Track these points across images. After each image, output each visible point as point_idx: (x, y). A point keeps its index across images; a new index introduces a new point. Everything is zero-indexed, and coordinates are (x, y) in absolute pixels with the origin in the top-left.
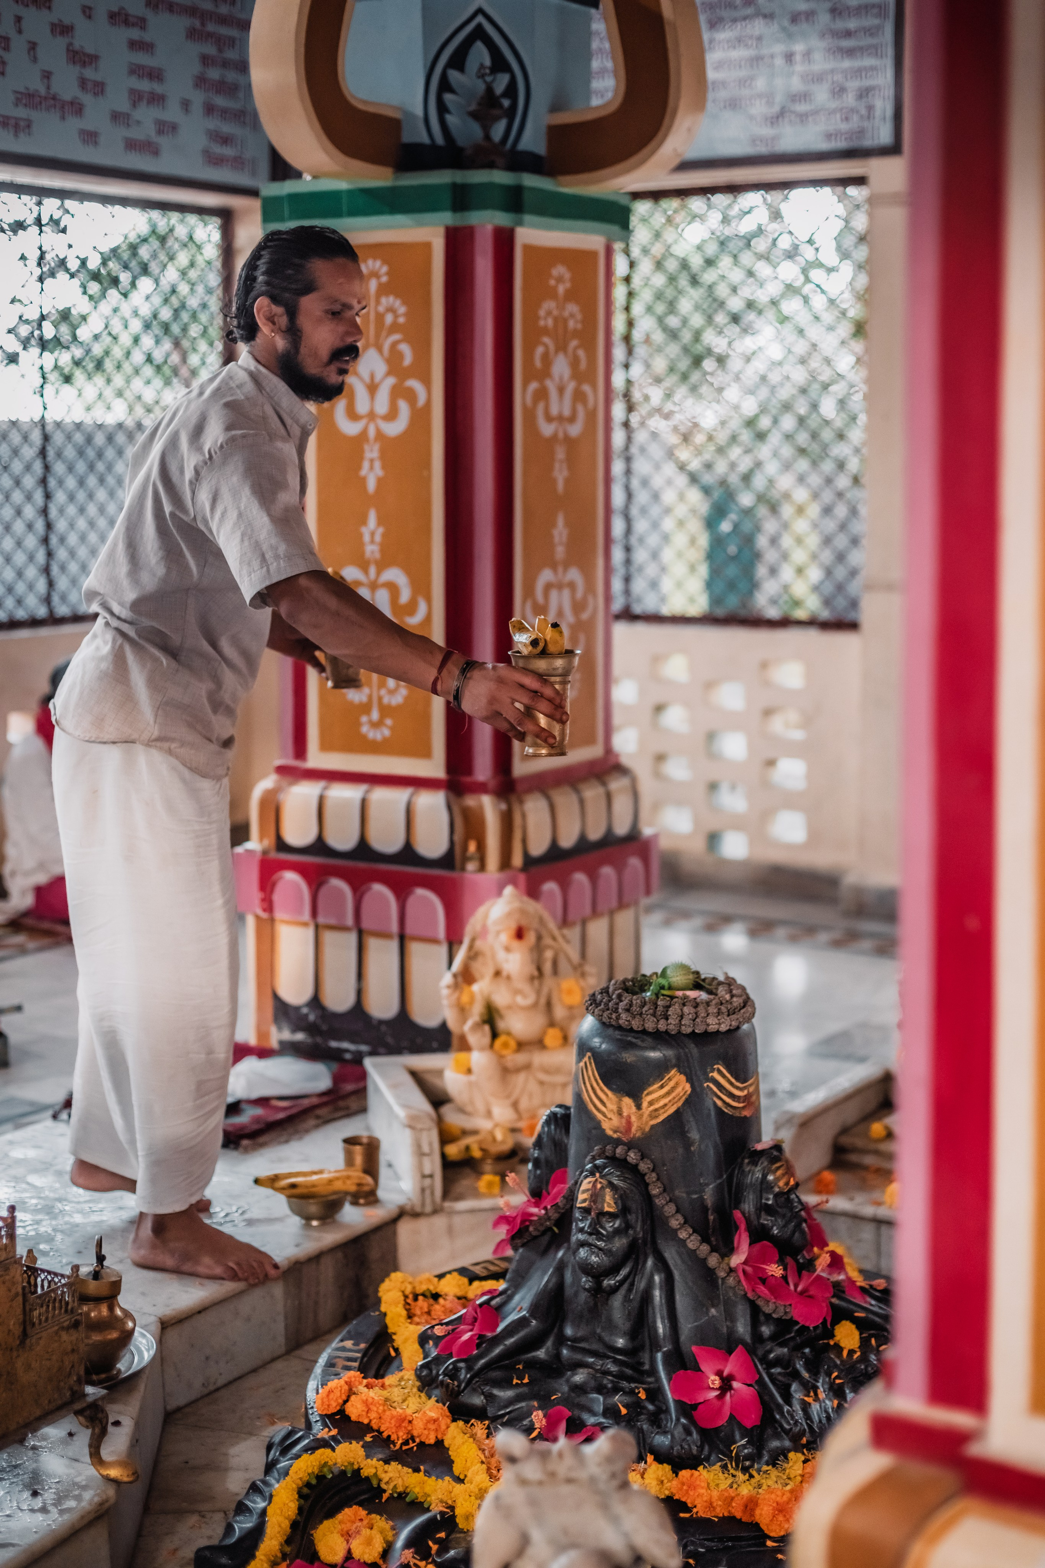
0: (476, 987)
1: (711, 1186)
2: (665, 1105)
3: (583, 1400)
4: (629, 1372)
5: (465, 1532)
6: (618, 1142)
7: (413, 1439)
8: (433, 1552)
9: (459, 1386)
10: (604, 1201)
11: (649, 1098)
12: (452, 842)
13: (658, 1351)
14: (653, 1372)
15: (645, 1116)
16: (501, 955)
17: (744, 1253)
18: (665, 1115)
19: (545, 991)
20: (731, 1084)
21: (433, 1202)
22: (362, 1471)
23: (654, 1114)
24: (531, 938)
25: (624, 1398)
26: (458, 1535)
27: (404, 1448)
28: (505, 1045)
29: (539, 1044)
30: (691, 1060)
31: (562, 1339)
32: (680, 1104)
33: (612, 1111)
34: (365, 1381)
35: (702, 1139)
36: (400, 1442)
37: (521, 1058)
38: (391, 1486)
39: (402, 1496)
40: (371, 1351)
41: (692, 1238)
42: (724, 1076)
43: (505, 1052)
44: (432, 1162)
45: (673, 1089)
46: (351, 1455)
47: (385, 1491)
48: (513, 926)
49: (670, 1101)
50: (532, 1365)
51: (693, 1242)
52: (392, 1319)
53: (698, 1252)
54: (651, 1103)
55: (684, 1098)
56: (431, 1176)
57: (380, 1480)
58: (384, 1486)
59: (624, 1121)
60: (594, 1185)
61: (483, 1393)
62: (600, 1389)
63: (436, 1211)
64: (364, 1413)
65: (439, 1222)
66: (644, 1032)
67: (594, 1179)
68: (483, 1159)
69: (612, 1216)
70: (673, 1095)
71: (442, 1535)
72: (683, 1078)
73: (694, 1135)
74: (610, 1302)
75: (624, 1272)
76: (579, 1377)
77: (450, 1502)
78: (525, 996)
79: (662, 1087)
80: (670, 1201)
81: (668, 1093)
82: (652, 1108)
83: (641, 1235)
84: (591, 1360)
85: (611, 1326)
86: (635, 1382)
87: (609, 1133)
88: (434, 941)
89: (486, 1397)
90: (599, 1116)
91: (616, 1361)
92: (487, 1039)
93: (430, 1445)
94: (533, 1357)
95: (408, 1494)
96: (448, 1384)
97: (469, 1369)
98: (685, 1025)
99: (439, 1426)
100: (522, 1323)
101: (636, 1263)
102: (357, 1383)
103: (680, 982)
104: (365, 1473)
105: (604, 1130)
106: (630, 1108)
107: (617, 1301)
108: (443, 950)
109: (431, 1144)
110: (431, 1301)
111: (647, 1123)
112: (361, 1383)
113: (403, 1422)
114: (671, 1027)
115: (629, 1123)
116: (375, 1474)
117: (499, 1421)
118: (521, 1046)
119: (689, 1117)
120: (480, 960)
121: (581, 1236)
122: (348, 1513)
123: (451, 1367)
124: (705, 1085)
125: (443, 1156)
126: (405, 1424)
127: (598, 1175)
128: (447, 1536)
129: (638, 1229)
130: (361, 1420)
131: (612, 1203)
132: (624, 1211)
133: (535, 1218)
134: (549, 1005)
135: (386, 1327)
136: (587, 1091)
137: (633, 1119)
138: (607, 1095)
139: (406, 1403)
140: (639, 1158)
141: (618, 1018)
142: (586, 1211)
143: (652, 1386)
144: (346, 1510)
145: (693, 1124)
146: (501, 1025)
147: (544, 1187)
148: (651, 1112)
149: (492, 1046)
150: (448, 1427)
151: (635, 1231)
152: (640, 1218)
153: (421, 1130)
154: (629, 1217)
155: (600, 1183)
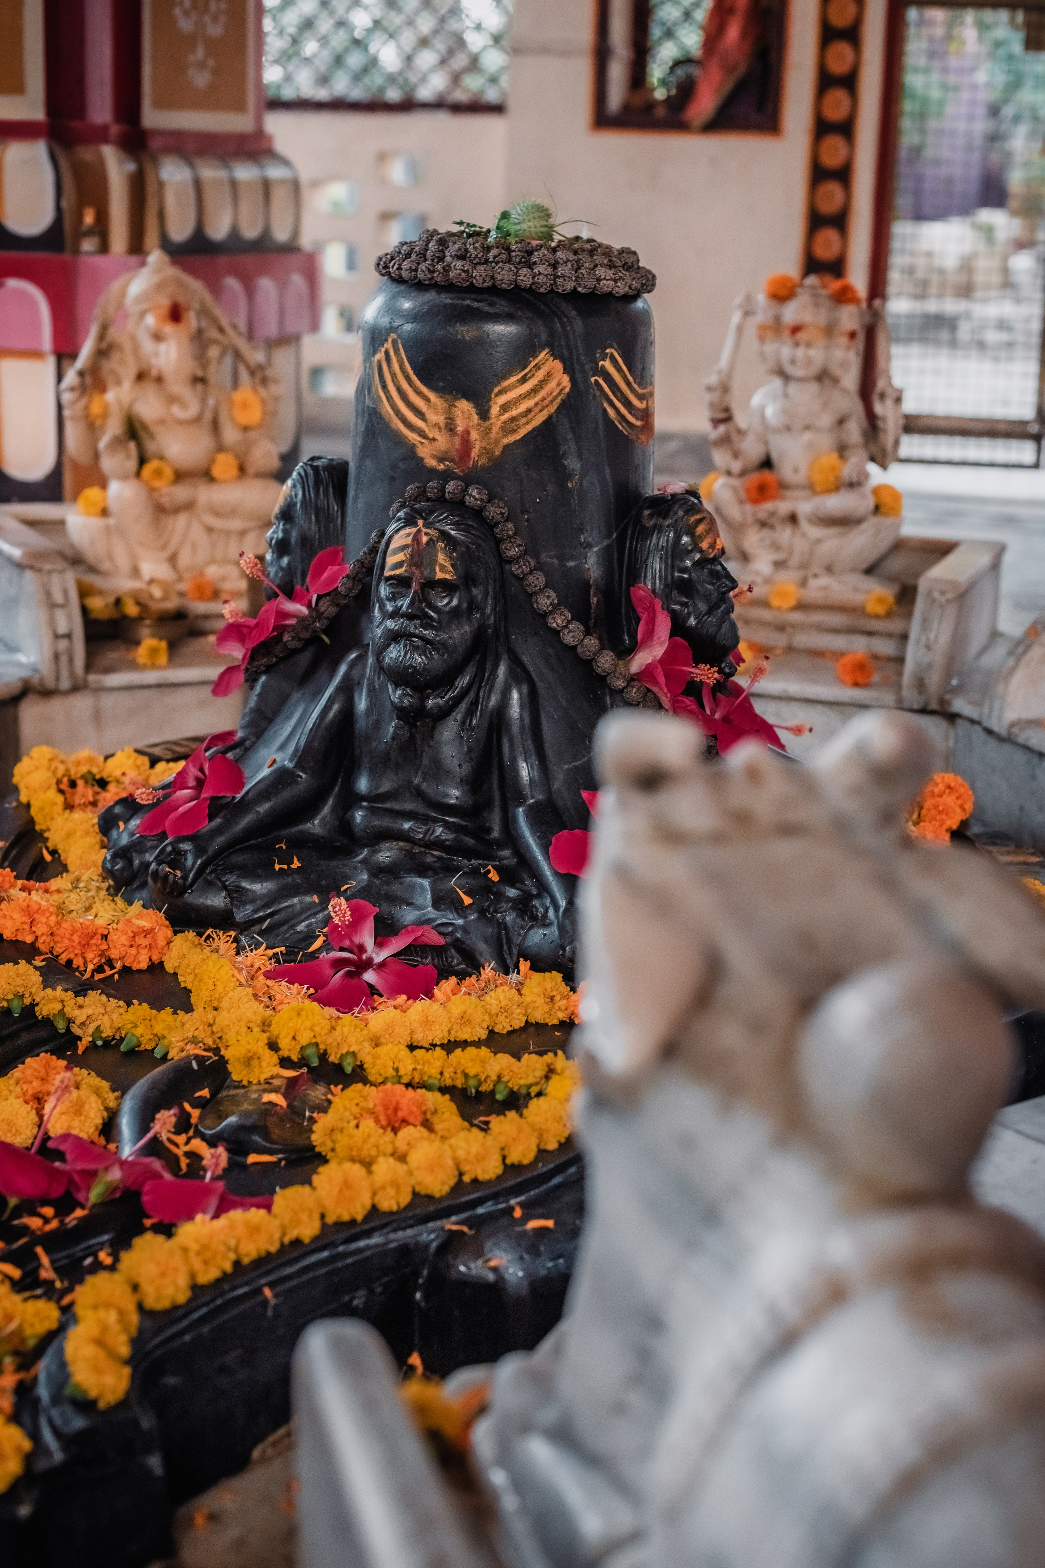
0: (110, 396)
1: (595, 549)
2: (529, 411)
3: (396, 888)
4: (470, 841)
5: (244, 1087)
6: (446, 476)
7: (110, 963)
8: (194, 1120)
9: (185, 877)
10: (434, 562)
11: (502, 399)
12: (59, 209)
13: (520, 805)
14: (511, 838)
15: (495, 429)
16: (147, 345)
17: (661, 644)
18: (529, 428)
19: (211, 402)
20: (628, 384)
21: (72, 674)
22: (37, 1008)
23: (509, 427)
24: (192, 320)
25: (463, 881)
26: (233, 1092)
27: (98, 977)
28: (158, 473)
29: (206, 475)
30: (571, 336)
31: (351, 799)
32: (553, 409)
33: (436, 425)
34: (20, 882)
35: (584, 473)
36: (91, 967)
37: (181, 493)
38: (91, 1029)
39: (110, 1044)
40: (14, 852)
41: (571, 626)
42: (619, 370)
43: (157, 484)
44: (69, 616)
45: (542, 383)
46: (19, 981)
47: (80, 1038)
48: (165, 302)
49: (536, 404)
50: (300, 843)
51: (573, 634)
52: (42, 809)
53: (580, 649)
54: (505, 408)
55: (559, 400)
56: (69, 636)
57: (70, 1021)
58: (76, 1030)
59: (457, 440)
60: (416, 538)
61: (225, 888)
62: (422, 870)
63: (76, 688)
64: (26, 927)
65: (82, 704)
66: (494, 291)
67: (415, 530)
68: (140, 618)
69: (447, 587)
70: (543, 393)
71: (205, 1093)
72: (558, 365)
73: (573, 463)
74: (436, 735)
75: (464, 681)
76: (386, 854)
77: (209, 1042)
78: (184, 405)
79: (524, 380)
80: (537, 568)
81: (534, 391)
82: (507, 416)
83: (492, 621)
84: (407, 826)
85: (438, 772)
86: (478, 857)
87: (431, 463)
88: (35, 354)
89: (229, 894)
90: (413, 437)
91: (447, 826)
92: (132, 464)
93: (139, 971)
94: (301, 832)
95: (122, 1039)
96: (166, 876)
97: (199, 851)
98: (563, 276)
99: (154, 939)
100: (282, 778)
101: (481, 670)
102: (7, 886)
103: (533, 230)
104: (42, 1011)
105: (422, 459)
106: (469, 418)
107: (448, 731)
108: (49, 365)
109: (65, 592)
110: (97, 788)
111: (497, 441)
112: (13, 886)
113: (92, 937)
114: (541, 279)
115: (466, 444)
116: (61, 1012)
117: (256, 928)
118: (180, 476)
119: (564, 428)
120: (115, 356)
121: (390, 624)
122: (33, 1064)
123: (169, 849)
124: (593, 379)
125: (85, 610)
126: (97, 940)
127: (420, 522)
128: (214, 1095)
129: (489, 610)
130: (20, 938)
131: (448, 565)
132: (467, 580)
133: (292, 622)
134: (215, 426)
135: (32, 822)
136: (389, 398)
137: (474, 435)
138: (427, 400)
139: (93, 911)
140: (485, 497)
141: (447, 269)
142: (402, 583)
143: (505, 862)
144: (29, 1060)
145: (573, 446)
146: (151, 447)
147: (298, 579)
148: (505, 422)
149: (138, 474)
150: (169, 943)
151: (483, 614)
152: (491, 591)
153: (50, 572)
154: (475, 591)
155: (426, 534)
